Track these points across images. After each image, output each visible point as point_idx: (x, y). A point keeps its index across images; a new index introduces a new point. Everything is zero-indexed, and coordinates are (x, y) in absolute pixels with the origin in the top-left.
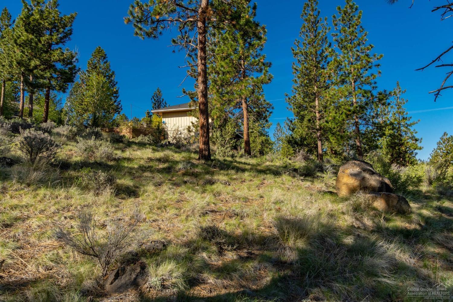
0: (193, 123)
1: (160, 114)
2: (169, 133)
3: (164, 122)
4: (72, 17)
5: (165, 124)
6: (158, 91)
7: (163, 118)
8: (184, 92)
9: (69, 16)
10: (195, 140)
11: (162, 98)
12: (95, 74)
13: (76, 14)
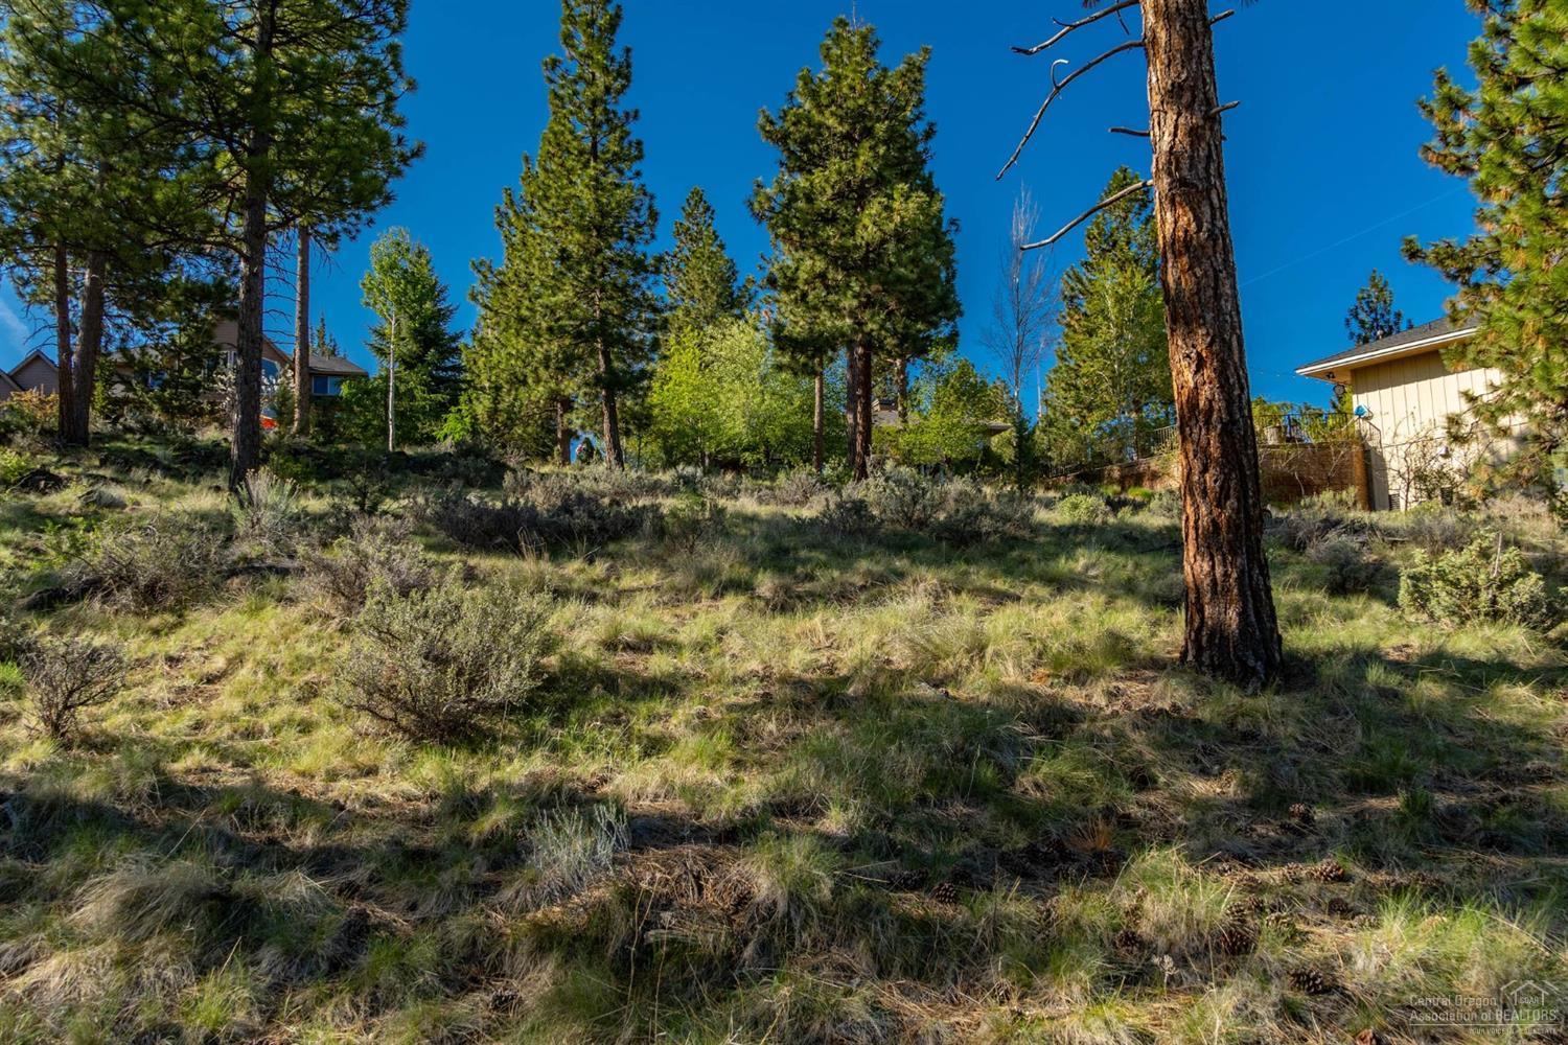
0: (1471, 399)
1: (1340, 379)
2: (1387, 456)
3: (1360, 412)
4: (913, 67)
5: (1366, 419)
6: (1375, 286)
7: (1358, 391)
8: (1414, 254)
9: (903, 67)
10: (1490, 481)
11: (1394, 309)
12: (1110, 267)
13: (926, 51)
